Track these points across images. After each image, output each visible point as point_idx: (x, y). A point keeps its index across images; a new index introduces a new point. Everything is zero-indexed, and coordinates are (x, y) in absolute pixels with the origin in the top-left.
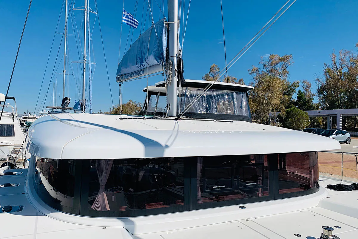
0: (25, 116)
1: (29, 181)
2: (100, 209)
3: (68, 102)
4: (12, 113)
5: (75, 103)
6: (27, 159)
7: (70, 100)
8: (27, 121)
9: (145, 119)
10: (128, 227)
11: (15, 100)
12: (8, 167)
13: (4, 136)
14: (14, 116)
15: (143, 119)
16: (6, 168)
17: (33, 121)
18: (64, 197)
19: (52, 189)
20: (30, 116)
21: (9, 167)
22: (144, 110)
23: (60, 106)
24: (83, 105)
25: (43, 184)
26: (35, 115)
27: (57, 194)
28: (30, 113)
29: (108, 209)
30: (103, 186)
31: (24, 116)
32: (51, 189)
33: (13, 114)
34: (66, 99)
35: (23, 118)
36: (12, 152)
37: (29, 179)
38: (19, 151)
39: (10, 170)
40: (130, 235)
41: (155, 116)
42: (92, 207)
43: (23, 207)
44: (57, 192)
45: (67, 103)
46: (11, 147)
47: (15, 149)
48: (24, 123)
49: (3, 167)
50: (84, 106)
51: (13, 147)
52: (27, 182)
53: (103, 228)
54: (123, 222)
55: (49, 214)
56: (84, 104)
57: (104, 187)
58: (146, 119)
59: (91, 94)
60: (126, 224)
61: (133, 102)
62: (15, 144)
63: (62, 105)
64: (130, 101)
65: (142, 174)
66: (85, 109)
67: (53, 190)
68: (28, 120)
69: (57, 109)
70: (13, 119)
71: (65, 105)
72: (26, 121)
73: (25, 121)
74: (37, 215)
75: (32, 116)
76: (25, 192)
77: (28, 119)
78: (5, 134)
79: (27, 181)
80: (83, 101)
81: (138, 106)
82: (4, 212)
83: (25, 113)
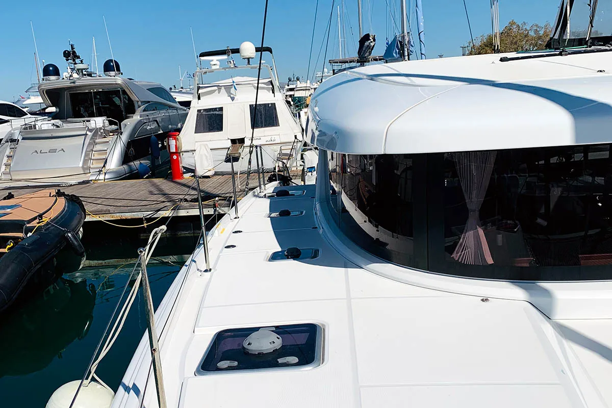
0: (291, 87)
1: (321, 206)
2: (470, 260)
3: (372, 44)
4: (270, 80)
5: (387, 44)
6: (308, 168)
7: (374, 40)
8: (295, 96)
9: (566, 55)
10: (537, 300)
11: (271, 52)
12: (278, 182)
13: (262, 127)
14: (273, 87)
15: (560, 54)
16: (275, 184)
17: (307, 94)
18: (393, 237)
19: (368, 221)
20: (299, 85)
21: (280, 183)
22: (556, 37)
23: (355, 56)
24: (403, 46)
25: (347, 212)
26: (308, 81)
27: (377, 231)
28: (298, 79)
29: (490, 261)
30: (474, 211)
31: (288, 86)
32: (365, 221)
33: (271, 83)
34: (366, 37)
35: (288, 91)
36: (278, 156)
37: (321, 203)
38: (291, 155)
39: (284, 188)
40: (545, 320)
41: (590, 47)
42: (454, 255)
43: (318, 251)
44: (377, 227)
45: (369, 46)
46: (275, 147)
47: (283, 152)
48: (290, 99)
49: (270, 182)
50: (406, 49)
51: (277, 148)
52: (318, 208)
53: (482, 300)
54: (524, 290)
55: (367, 266)
56: (407, 43)
57: (477, 213)
58: (569, 54)
59: (421, 17)
60: (531, 295)
61: (518, 26)
62: (282, 141)
63: (359, 52)
64: (512, 23)
65: (556, 192)
66: (408, 55)
67: (368, 223)
68: (297, 94)
69: (351, 62)
70: (273, 92)
71: (365, 53)
72: (293, 95)
73: (291, 96)
74: (346, 266)
75: (303, 85)
76: (317, 226)
77: (297, 90)
78: (262, 123)
79: (318, 206)
80: (403, 37)
81: (532, 33)
82: (288, 258)
83: (290, 80)
